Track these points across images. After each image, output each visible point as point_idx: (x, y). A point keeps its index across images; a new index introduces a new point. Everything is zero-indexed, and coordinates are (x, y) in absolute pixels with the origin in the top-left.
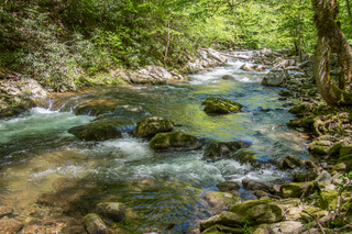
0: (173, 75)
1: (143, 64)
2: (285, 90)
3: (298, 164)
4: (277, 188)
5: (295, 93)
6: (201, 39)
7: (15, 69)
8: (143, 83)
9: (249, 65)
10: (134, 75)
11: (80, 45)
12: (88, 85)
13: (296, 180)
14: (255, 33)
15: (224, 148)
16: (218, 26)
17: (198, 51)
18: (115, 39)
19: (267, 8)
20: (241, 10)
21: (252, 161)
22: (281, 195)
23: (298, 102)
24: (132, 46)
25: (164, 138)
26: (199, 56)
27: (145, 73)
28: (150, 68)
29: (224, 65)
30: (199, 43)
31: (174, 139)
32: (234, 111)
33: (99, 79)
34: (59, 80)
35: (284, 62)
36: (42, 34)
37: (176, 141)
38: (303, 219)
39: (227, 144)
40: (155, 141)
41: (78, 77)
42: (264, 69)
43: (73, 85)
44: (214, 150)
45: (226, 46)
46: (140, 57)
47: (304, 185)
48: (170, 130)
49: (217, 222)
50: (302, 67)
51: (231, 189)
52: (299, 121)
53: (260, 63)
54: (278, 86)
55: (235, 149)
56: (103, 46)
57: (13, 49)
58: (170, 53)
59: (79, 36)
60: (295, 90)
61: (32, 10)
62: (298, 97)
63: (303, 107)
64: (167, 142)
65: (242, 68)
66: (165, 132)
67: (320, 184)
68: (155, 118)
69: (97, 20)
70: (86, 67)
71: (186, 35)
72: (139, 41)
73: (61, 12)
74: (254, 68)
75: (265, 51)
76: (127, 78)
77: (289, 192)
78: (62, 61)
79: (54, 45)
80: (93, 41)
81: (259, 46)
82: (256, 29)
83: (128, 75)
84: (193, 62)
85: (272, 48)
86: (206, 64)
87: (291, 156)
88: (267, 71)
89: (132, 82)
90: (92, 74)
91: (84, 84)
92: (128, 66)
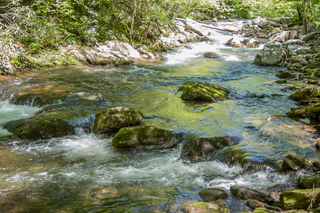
0: (142, 53)
1: (102, 39)
3: (302, 165)
4: (275, 196)
5: (297, 74)
6: (176, 6)
8: (103, 64)
9: (238, 39)
10: (91, 53)
11: (17, 12)
12: (30, 66)
13: (301, 186)
15: (207, 146)
17: (173, 21)
21: (242, 162)
22: (281, 206)
23: (302, 86)
24: (88, 15)
25: (130, 133)
26: (174, 29)
27: (105, 51)
28: (111, 43)
29: (205, 39)
31: (142, 134)
32: (219, 99)
33: (44, 58)
35: (284, 34)
37: (146, 137)
39: (209, 141)
40: (119, 138)
41: (16, 55)
42: (257, 44)
43: (9, 66)
44: (194, 149)
46: (98, 30)
47: (312, 193)
48: (138, 123)
50: (306, 40)
51: (216, 199)
52: (303, 110)
53: (251, 36)
54: (276, 65)
55: (220, 148)
56: (48, 14)
58: (137, 25)
62: (301, 78)
63: (308, 92)
64: (134, 139)
65: (228, 44)
66: (131, 125)
68: (119, 108)
70: (27, 42)
71: (157, 1)
72: (96, 9)
74: (245, 42)
75: (258, 20)
76: (82, 57)
77: (292, 201)
80: (35, 8)
81: (251, 14)
83: (84, 53)
84: (167, 36)
85: (267, 16)
86: (183, 38)
87: (294, 154)
88: (261, 47)
89: (89, 62)
90: (35, 53)
91: (24, 66)
92: (83, 41)
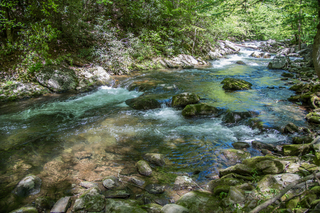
0: (199, 61)
1: (176, 53)
2: (287, 72)
3: (296, 131)
4: (279, 148)
5: (295, 75)
6: (220, 33)
7: (90, 60)
8: (176, 68)
9: (257, 53)
10: (169, 62)
11: (131, 41)
12: (138, 70)
13: (294, 142)
14: (263, 28)
16: (234, 23)
17: (218, 42)
18: (155, 35)
19: (274, 7)
20: (251, 10)
21: (260, 127)
22: (282, 153)
23: (297, 82)
24: (168, 40)
25: (192, 108)
26: (219, 47)
27: (177, 60)
28: (181, 56)
29: (238, 53)
30: (218, 37)
31: (199, 109)
32: (244, 89)
34: (117, 66)
35: (287, 49)
36: (106, 34)
37: (201, 111)
38: (300, 173)
39: (238, 114)
40: (186, 111)
41: (130, 64)
42: (269, 56)
43: (127, 70)
44: (230, 118)
45: (239, 39)
46: (174, 49)
47: (302, 147)
48: (197, 102)
49: (233, 172)
50: (301, 54)
51: (242, 148)
52: (298, 97)
53: (266, 51)
54: (281, 69)
55: (246, 117)
56: (147, 41)
57: (88, 46)
58: (197, 44)
59: (131, 35)
60: (295, 71)
61: (100, 19)
62: (297, 77)
63: (301, 86)
64: (193, 113)
65: (252, 55)
66: (193, 103)
67: (315, 146)
68: (186, 94)
69: (144, 23)
70: (135, 57)
71: (208, 31)
72: (173, 36)
73: (119, 18)
74: (262, 55)
75: (270, 41)
76: (164, 64)
77: (289, 151)
78: (120, 53)
79: (114, 42)
80: (141, 38)
81: (266, 38)
82: (263, 24)
83: (165, 62)
84: (213, 51)
85: (276, 39)
86: (223, 52)
87: (291, 124)
88: (272, 58)
89: (169, 67)
90: (140, 62)
91: (135, 69)
92: (166, 55)
